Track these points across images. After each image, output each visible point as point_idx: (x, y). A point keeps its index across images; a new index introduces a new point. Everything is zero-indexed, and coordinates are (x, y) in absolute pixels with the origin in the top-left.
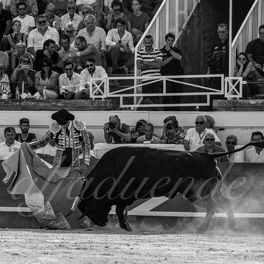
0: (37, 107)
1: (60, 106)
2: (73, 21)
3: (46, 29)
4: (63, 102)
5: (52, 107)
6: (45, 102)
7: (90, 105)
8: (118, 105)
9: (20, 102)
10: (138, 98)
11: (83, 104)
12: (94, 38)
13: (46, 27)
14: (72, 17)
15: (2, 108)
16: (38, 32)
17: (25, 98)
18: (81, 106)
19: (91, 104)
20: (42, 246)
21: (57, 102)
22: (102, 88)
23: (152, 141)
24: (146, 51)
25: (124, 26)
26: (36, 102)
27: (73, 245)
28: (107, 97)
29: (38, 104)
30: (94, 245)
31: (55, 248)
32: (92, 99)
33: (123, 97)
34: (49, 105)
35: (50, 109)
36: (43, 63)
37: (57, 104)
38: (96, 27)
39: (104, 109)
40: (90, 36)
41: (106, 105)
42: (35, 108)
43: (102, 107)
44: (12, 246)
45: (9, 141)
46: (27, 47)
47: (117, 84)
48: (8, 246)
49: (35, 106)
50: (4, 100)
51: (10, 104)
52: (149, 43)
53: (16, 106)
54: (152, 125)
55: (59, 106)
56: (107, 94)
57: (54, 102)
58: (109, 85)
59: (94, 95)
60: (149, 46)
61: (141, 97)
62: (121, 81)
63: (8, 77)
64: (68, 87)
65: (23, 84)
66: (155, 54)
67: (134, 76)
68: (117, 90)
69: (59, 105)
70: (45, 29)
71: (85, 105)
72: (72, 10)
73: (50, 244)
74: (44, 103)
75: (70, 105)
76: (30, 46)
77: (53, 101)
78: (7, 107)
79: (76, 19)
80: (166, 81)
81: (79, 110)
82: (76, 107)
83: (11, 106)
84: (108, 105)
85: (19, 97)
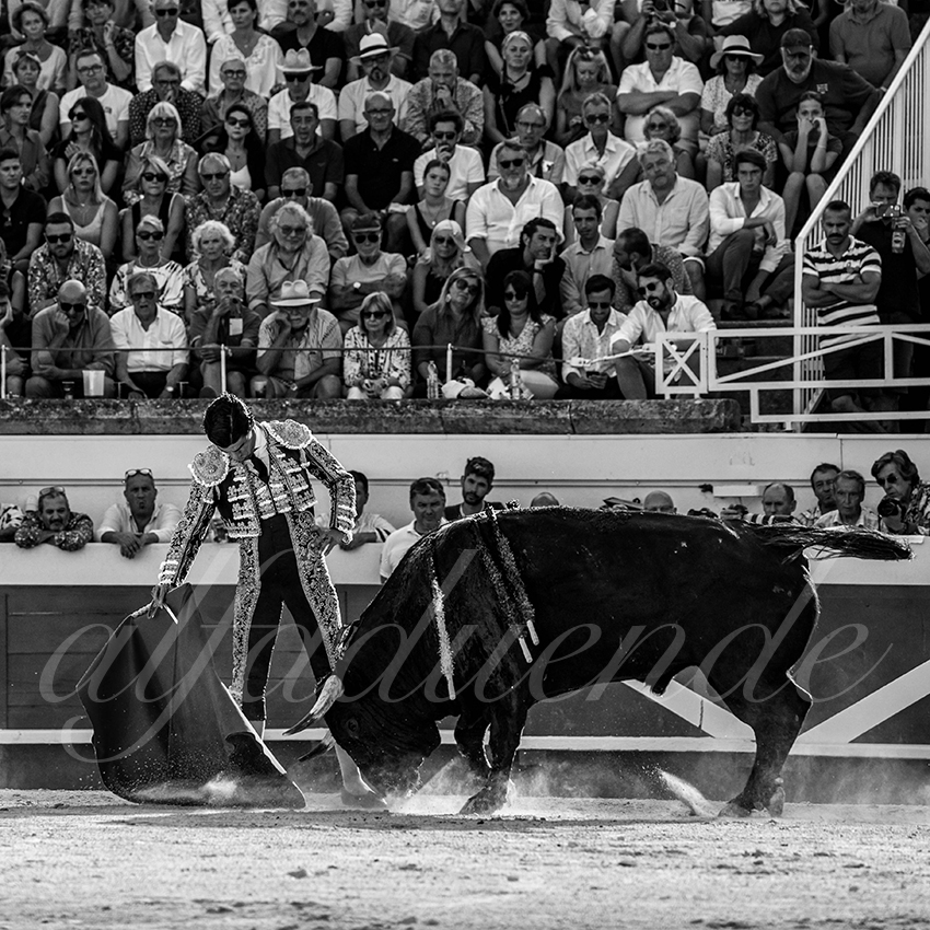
0: (493, 422)
1: (565, 419)
2: (604, 157)
3: (524, 185)
4: (573, 408)
5: (538, 424)
6: (518, 406)
7: (657, 417)
8: (746, 416)
9: (440, 409)
10: (807, 393)
11: (637, 412)
12: (672, 211)
13: (522, 180)
14: (600, 144)
15: (387, 426)
16: (500, 194)
17: (455, 396)
18: (628, 420)
19: (660, 413)
20: (518, 846)
21: (553, 406)
23: (860, 526)
24: (828, 251)
25: (759, 174)
26: (489, 408)
27: (612, 843)
28: (710, 392)
29: (497, 414)
30: (676, 842)
31: (554, 849)
32: (662, 397)
33: (760, 391)
34: (530, 417)
35: (533, 429)
36: (507, 287)
37: (555, 414)
39: (702, 427)
40: (660, 204)
41: (707, 416)
42: (487, 425)
43: (694, 420)
44: (424, 844)
45: (426, 522)
47: (741, 351)
48: (412, 844)
49: (487, 418)
50: (393, 402)
51: (410, 415)
52: (839, 225)
53: (428, 420)
54: (861, 478)
55: (560, 420)
56: (709, 380)
57: (544, 409)
58: (717, 354)
59: (669, 385)
60: (837, 235)
61: (814, 389)
62: (753, 342)
64: (587, 361)
65: (449, 353)
66: (855, 258)
67: (792, 326)
68: (740, 370)
69: (561, 415)
70: (519, 185)
71: (640, 416)
72: (598, 122)
73: (543, 841)
74: (514, 411)
75: (595, 416)
77: (544, 405)
78: (402, 422)
79: (613, 149)
80: (894, 339)
81: (624, 430)
82: (613, 423)
83: (413, 420)
84: (712, 415)
85: (437, 394)
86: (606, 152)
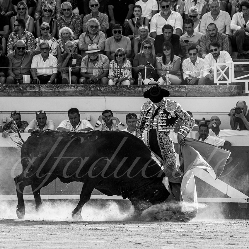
1: (184, 92)
2: (197, 5)
3: (170, 13)
4: (187, 88)
5: (175, 93)
6: (168, 87)
7: (214, 91)
8: (244, 91)
9: (143, 88)
11: (208, 89)
12: (219, 22)
13: (169, 12)
14: (196, 0)
15: (124, 94)
16: (161, 17)
17: (147, 84)
18: (205, 92)
19: (215, 90)
20: (166, 235)
21: (180, 87)
22: (227, 73)
27: (197, 234)
28: (232, 83)
30: (218, 234)
31: (178, 237)
32: (216, 84)
33: (248, 83)
34: (172, 91)
35: (173, 95)
37: (181, 90)
38: (221, 11)
39: (229, 94)
40: (215, 20)
41: (231, 91)
43: (227, 92)
44: (134, 235)
45: (131, 128)
46: (150, 32)
47: (243, 69)
48: (130, 235)
50: (127, 86)
51: (132, 90)
53: (138, 92)
55: (182, 92)
56: (232, 79)
57: (177, 88)
58: (234, 70)
59: (219, 80)
62: (247, 66)
63: (130, 62)
64: (191, 72)
65: (146, 69)
68: (242, 76)
69: (182, 90)
70: (168, 14)
71: (209, 91)
73: (174, 233)
75: (194, 90)
76: (152, 30)
77: (177, 87)
78: (130, 92)
79: (200, 2)
81: (204, 95)
82: (200, 93)
83: (133, 92)
84: (233, 90)
85: (141, 83)
86: (197, 3)
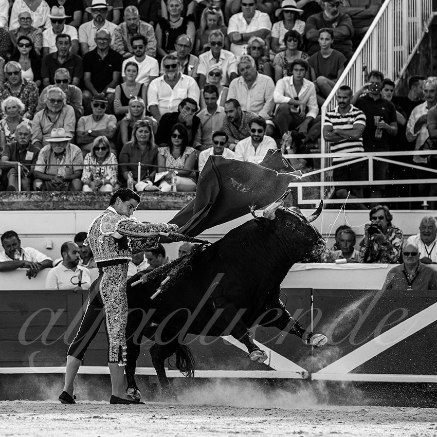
0: (162, 204)
3: (177, 78)
6: (175, 195)
8: (295, 200)
10: (328, 188)
12: (256, 92)
15: (106, 205)
16: (165, 83)
20: (174, 428)
21: (194, 195)
24: (339, 112)
25: (304, 71)
26: (160, 196)
27: (224, 426)
29: (164, 199)
31: (194, 431)
33: (303, 187)
34: (182, 201)
38: (259, 75)
40: (249, 89)
42: (158, 205)
44: (124, 428)
46: (147, 106)
48: (118, 428)
49: (159, 202)
52: (344, 98)
57: (189, 196)
60: (344, 103)
61: (332, 187)
63: (114, 157)
66: (352, 116)
67: (320, 152)
70: (175, 78)
72: (216, 46)
73: (187, 425)
74: (173, 198)
76: (152, 102)
77: (189, 194)
79: (224, 57)
80: (374, 160)
86: (220, 59)
